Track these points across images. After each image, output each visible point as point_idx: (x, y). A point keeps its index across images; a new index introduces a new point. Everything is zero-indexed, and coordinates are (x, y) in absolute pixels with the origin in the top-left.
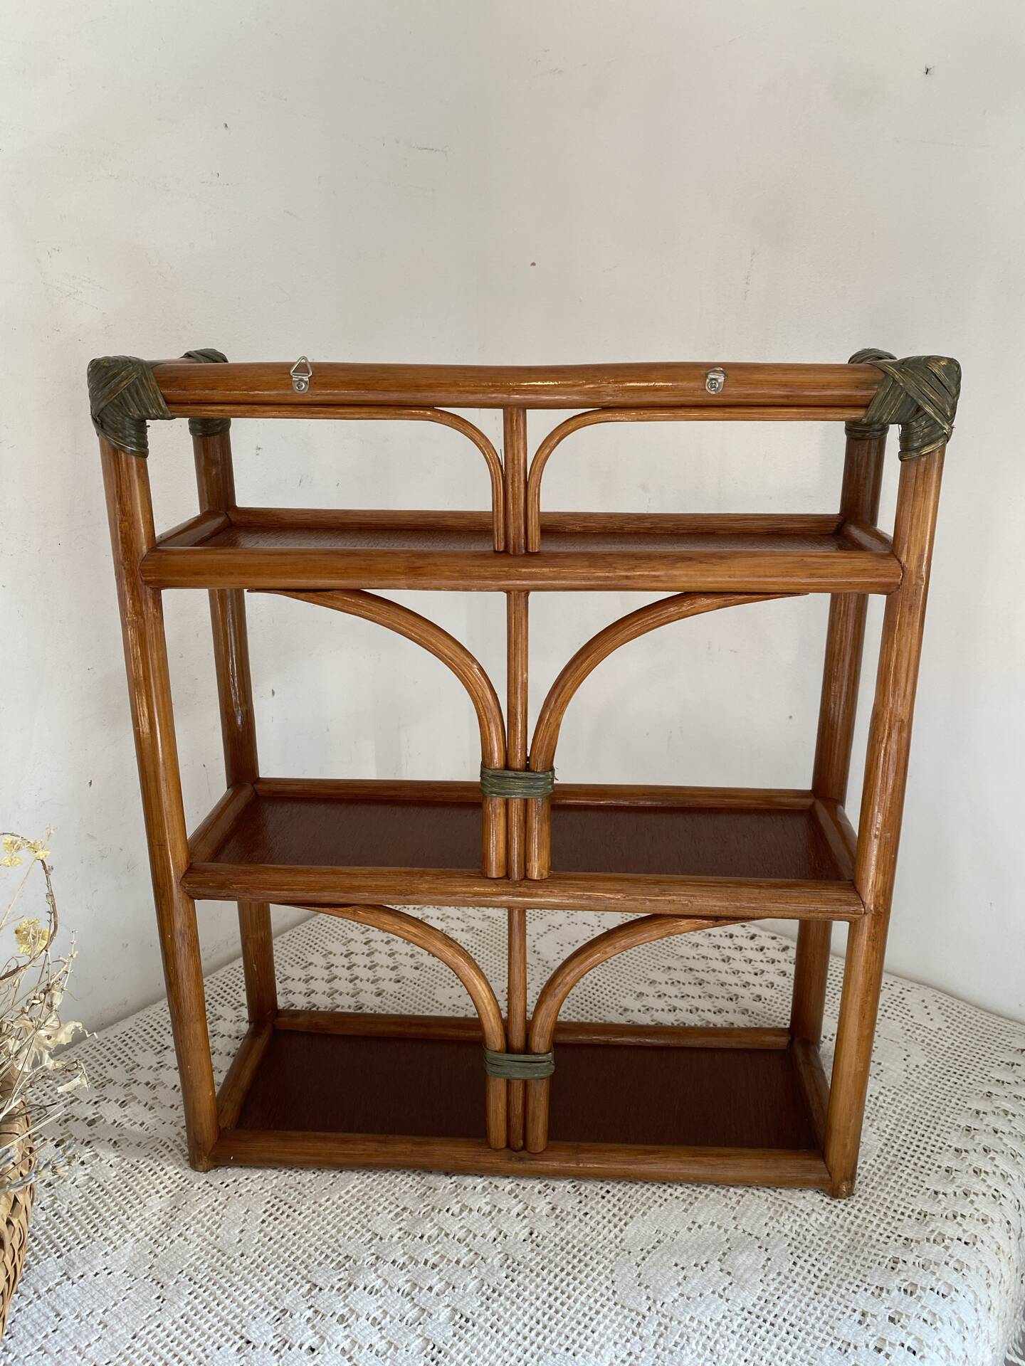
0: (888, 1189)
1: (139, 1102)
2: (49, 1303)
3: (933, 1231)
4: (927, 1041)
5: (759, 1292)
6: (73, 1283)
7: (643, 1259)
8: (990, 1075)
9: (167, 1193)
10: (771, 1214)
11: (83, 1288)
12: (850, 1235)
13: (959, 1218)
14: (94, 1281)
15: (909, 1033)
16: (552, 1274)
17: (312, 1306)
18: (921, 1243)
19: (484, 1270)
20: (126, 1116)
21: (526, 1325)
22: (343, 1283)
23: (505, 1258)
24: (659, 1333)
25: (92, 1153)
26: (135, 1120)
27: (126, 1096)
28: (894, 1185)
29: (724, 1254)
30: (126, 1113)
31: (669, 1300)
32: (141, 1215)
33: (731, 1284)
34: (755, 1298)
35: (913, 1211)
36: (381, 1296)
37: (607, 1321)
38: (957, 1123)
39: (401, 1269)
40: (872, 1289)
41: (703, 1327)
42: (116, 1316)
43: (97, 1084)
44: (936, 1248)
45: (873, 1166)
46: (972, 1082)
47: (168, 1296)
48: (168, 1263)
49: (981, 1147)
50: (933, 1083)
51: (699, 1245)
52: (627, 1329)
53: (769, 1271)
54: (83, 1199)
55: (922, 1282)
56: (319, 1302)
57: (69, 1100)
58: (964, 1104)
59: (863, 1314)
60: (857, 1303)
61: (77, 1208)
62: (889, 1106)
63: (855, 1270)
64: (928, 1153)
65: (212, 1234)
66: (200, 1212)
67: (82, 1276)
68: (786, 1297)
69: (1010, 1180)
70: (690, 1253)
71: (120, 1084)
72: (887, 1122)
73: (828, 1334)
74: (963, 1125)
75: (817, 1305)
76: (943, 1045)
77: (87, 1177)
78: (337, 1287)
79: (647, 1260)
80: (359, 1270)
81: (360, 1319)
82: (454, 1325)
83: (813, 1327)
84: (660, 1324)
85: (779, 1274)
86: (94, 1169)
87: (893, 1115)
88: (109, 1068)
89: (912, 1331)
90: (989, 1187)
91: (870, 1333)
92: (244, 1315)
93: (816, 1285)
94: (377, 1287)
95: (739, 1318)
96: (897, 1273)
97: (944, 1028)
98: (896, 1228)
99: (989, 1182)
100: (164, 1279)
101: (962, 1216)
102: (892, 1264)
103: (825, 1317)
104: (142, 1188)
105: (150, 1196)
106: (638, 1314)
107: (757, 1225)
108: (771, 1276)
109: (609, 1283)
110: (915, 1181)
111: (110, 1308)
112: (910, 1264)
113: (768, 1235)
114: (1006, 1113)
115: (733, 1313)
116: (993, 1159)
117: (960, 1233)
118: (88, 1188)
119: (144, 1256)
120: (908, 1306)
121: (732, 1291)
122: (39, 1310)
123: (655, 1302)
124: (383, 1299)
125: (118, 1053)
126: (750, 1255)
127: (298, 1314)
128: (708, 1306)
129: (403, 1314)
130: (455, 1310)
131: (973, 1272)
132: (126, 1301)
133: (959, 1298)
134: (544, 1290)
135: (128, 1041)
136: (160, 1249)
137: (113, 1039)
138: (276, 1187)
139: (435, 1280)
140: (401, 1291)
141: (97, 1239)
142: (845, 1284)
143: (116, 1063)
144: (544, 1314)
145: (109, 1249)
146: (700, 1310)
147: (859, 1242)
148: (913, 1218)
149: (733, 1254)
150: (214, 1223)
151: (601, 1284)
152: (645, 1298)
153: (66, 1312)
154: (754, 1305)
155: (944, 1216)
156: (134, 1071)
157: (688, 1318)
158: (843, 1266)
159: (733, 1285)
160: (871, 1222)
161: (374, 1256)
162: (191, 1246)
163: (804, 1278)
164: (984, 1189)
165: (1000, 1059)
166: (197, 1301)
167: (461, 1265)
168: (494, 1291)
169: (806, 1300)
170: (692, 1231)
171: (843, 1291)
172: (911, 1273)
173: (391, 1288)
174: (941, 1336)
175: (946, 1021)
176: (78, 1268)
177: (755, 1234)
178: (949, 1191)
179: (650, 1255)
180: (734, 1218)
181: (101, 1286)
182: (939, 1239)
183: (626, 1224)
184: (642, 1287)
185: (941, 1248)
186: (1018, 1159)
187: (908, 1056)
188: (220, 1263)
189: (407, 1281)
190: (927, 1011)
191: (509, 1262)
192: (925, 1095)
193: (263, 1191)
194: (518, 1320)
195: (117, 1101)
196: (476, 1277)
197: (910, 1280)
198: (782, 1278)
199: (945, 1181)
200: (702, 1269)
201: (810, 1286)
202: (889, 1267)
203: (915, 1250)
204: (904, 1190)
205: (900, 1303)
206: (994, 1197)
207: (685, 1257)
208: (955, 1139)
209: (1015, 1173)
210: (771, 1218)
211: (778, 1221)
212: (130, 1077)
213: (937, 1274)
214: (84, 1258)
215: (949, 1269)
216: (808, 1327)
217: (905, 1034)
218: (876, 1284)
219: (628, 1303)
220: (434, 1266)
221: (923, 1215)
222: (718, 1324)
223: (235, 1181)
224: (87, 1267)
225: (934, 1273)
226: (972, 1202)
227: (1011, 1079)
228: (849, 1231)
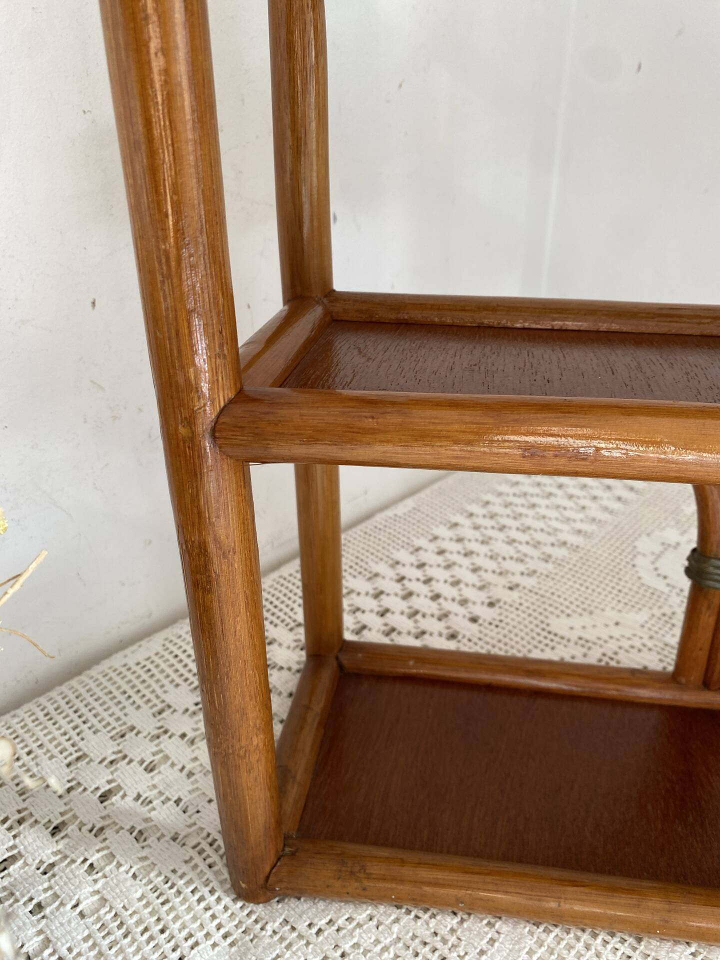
1: (173, 765)
9: (225, 937)
20: (155, 786)
25: (105, 852)
26: (167, 794)
27: (154, 754)
30: (156, 780)
43: (114, 732)
54: (90, 943)
57: (75, 755)
71: (145, 734)
77: (96, 897)
86: (107, 883)
88: (130, 709)
104: (184, 927)
105: (197, 944)
118: (99, 919)
125: (140, 687)
135: (154, 671)
137: (135, 668)
138: (399, 939)
143: (139, 702)
156: (164, 715)
193: (379, 947)
195: (142, 762)
212: (159, 724)
223: (330, 922)
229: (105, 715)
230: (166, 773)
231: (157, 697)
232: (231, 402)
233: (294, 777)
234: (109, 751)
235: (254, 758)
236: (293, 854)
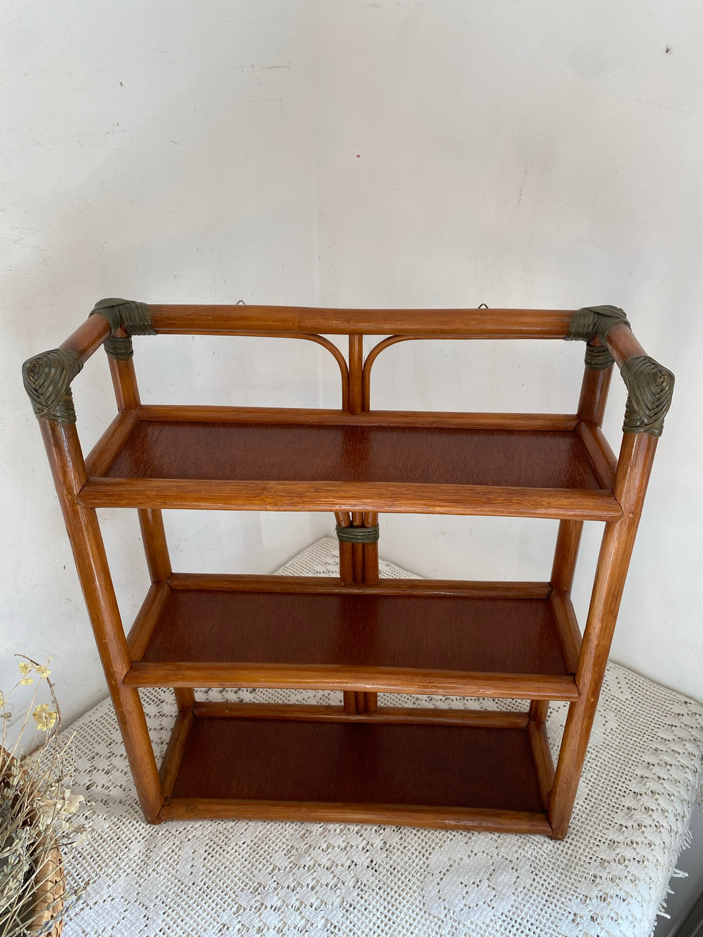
0: (591, 823)
1: (118, 770)
2: (77, 923)
3: (618, 854)
4: (618, 708)
5: (512, 902)
6: (91, 908)
7: (441, 879)
8: (657, 734)
9: (143, 838)
10: (519, 844)
11: (97, 912)
12: (568, 857)
13: (635, 845)
14: (103, 906)
15: (607, 703)
16: (386, 893)
17: (239, 922)
18: (611, 863)
19: (344, 891)
20: (110, 780)
21: (371, 930)
22: (258, 904)
23: (356, 880)
24: (452, 933)
26: (116, 783)
27: (108, 766)
28: (595, 820)
29: (491, 875)
30: (110, 778)
31: (457, 909)
32: (128, 856)
33: (495, 896)
34: (510, 906)
35: (606, 839)
36: (282, 912)
37: (420, 926)
38: (635, 773)
39: (293, 891)
40: (581, 896)
41: (478, 928)
42: (120, 931)
43: (89, 757)
44: (620, 867)
45: (582, 806)
46: (646, 740)
47: (150, 915)
48: (148, 891)
49: (650, 790)
50: (622, 742)
51: (475, 868)
52: (432, 930)
53: (518, 886)
54: (90, 846)
55: (611, 892)
56: (244, 919)
58: (640, 758)
59: (575, 915)
60: (571, 908)
61: (87, 852)
62: (593, 761)
63: (570, 883)
64: (617, 796)
65: (173, 869)
66: (165, 853)
67: (96, 903)
68: (529, 905)
69: (666, 814)
70: (470, 874)
71: (103, 756)
72: (592, 774)
73: (553, 930)
74: (639, 774)
75: (547, 909)
76: (628, 712)
78: (254, 907)
79: (444, 880)
80: (267, 894)
81: (270, 930)
82: (327, 931)
83: (545, 926)
84: (452, 926)
85: (524, 888)
86: (94, 823)
87: (596, 767)
88: (95, 744)
89: (604, 927)
90: (654, 820)
91: (579, 929)
92: (199, 928)
93: (546, 895)
94: (279, 905)
95: (500, 920)
96: (596, 886)
97: (629, 699)
98: (595, 852)
99: (654, 817)
100: (147, 903)
101: (637, 843)
102: (593, 878)
103: (552, 919)
104: (126, 836)
105: (132, 842)
106: (439, 919)
107: (511, 852)
108: (519, 890)
109: (420, 898)
110: (608, 817)
111: (115, 926)
112: (604, 879)
113: (518, 858)
114: (666, 764)
115: (496, 917)
116: (657, 799)
117: (634, 856)
119: (133, 886)
120: (602, 910)
121: (496, 902)
122: (72, 929)
123: (449, 910)
124: (283, 914)
126: (506, 875)
127: (232, 928)
128: (481, 913)
129: (296, 924)
130: (327, 920)
131: (641, 882)
132: (125, 920)
133: (633, 901)
134: (381, 904)
136: (142, 880)
137: (95, 722)
138: (211, 832)
139: (314, 899)
140: (294, 907)
141: (102, 876)
142: (564, 894)
143: (99, 740)
144: (382, 922)
145: (110, 882)
146: (476, 916)
147: (573, 862)
148: (606, 844)
149: (496, 874)
150: (174, 861)
151: (416, 899)
152: (443, 908)
153: (88, 930)
154: (509, 911)
155: (625, 843)
156: (112, 745)
157: (470, 922)
158: (563, 880)
159: (497, 897)
160: (580, 848)
161: (276, 883)
162: (162, 878)
163: (540, 890)
164: (651, 822)
165: (664, 722)
166: (168, 919)
167: (329, 887)
168: (351, 906)
169: (541, 906)
170: (471, 858)
171: (563, 899)
172: (604, 886)
173: (287, 906)
174: (622, 928)
175: (631, 693)
176: (93, 897)
177: (509, 858)
178: (629, 825)
179: (446, 876)
180: (497, 848)
181: (108, 910)
182: (622, 860)
183: (430, 854)
184: (441, 900)
185: (621, 867)
186: (673, 798)
187: (606, 722)
188: (180, 890)
189: (297, 900)
190: (619, 685)
191: (359, 884)
192: (617, 751)
193: (203, 836)
194: (366, 926)
195: (103, 770)
196: (339, 896)
197: (604, 891)
198: (526, 890)
199: (627, 817)
200: (478, 886)
201: (543, 895)
202: (591, 880)
203: (607, 868)
204: (601, 824)
205: (597, 908)
206: (656, 826)
207: (467, 877)
208: (634, 786)
209: (670, 808)
210: (520, 847)
211: (523, 849)
212: (110, 751)
213: (620, 886)
214: (95, 890)
215: (627, 881)
216: (542, 926)
217: (605, 703)
218: (583, 893)
219: (432, 912)
220: (313, 888)
221: (612, 841)
222: (488, 926)
223: (184, 829)
224: (98, 896)
225: (618, 885)
226: (643, 832)
227: (670, 738)
228: (567, 854)
229: (84, 748)
230: (115, 774)
231: (108, 737)
232: (128, 672)
233: (170, 773)
234: (88, 766)
235: (148, 773)
236: (168, 804)
